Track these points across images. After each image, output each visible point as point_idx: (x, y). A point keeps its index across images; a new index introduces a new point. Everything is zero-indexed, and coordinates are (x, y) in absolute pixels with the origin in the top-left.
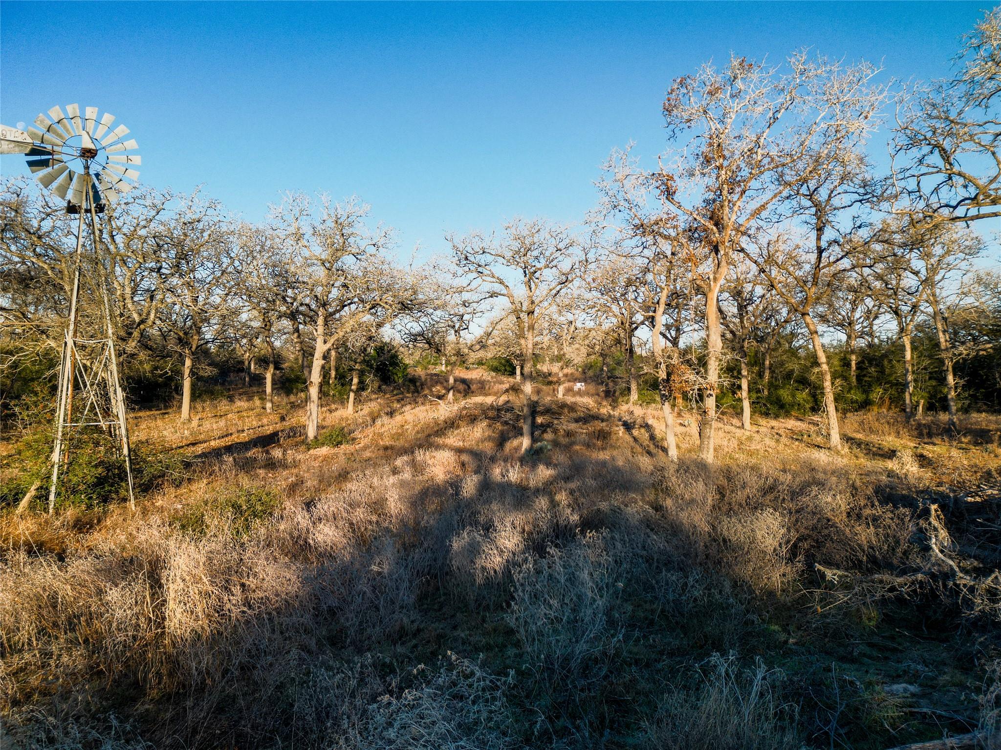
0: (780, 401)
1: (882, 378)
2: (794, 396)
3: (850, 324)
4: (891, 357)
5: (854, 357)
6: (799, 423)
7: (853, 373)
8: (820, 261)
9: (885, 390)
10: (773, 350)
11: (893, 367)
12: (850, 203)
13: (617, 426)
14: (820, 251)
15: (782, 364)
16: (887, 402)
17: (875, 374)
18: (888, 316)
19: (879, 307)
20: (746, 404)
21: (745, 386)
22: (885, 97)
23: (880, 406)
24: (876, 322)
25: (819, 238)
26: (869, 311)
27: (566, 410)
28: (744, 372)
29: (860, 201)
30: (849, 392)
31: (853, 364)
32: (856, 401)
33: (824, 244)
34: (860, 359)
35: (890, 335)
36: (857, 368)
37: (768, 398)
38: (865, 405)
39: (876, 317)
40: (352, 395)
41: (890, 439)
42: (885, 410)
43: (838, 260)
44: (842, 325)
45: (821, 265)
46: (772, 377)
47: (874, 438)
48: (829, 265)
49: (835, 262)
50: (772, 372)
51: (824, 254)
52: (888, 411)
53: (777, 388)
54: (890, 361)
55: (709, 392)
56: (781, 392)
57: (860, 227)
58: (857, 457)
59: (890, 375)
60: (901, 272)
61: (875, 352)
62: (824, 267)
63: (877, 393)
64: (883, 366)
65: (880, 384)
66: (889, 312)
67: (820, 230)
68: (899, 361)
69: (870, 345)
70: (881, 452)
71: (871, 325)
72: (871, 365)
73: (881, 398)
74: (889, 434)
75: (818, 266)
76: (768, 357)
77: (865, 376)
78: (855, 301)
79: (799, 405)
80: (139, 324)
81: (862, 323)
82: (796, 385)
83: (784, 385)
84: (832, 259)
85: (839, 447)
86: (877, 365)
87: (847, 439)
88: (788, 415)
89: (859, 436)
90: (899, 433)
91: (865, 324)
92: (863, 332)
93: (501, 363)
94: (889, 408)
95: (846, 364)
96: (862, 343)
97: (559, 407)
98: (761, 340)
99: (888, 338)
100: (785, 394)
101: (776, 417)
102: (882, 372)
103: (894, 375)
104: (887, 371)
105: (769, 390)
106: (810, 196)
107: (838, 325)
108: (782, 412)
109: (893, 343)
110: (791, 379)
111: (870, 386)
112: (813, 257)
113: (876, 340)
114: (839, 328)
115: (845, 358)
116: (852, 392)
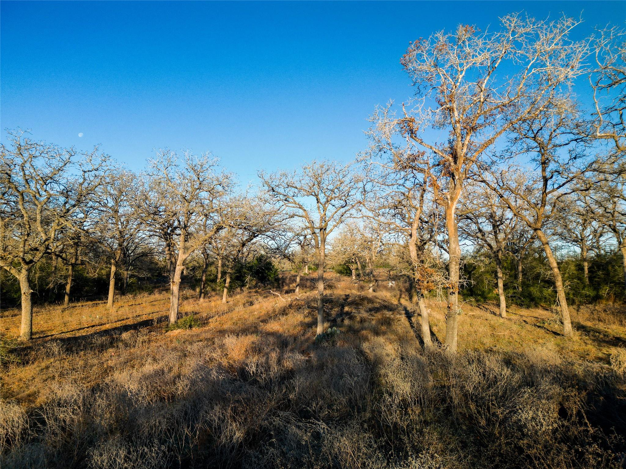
0: (531, 295)
1: (608, 279)
2: (541, 292)
3: (582, 240)
4: (614, 263)
5: (586, 264)
6: (545, 312)
7: (586, 276)
8: (546, 188)
9: (610, 287)
10: (525, 258)
11: (615, 270)
12: (567, 142)
13: (401, 314)
14: (546, 180)
15: (532, 268)
16: (613, 297)
17: (603, 276)
18: (611, 235)
19: (603, 228)
20: (502, 298)
21: (501, 285)
22: (587, 50)
23: (607, 300)
24: (602, 239)
25: (544, 170)
26: (596, 231)
27: (366, 302)
28: (500, 275)
29: (576, 140)
30: (583, 289)
31: (586, 268)
32: (589, 296)
33: (548, 175)
34: (590, 265)
35: (613, 248)
36: (589, 272)
37: (522, 294)
38: (596, 299)
39: (601, 235)
40: (225, 290)
41: (614, 327)
42: (611, 303)
43: (560, 187)
44: (576, 241)
45: (547, 191)
46: (524, 278)
47: (601, 326)
48: (553, 190)
49: (558, 188)
50: (524, 274)
51: (549, 182)
52: (613, 303)
53: (528, 286)
54: (613, 266)
55: (451, 290)
56: (532, 289)
57: (575, 158)
58: (586, 343)
59: (614, 276)
60: (616, 199)
61: (602, 260)
62: (550, 192)
63: (605, 291)
64: (608, 270)
65: (607, 284)
66: (610, 232)
67: (544, 164)
68: (619, 267)
69: (598, 256)
70: (607, 339)
71: (598, 242)
72: (599, 269)
73: (608, 294)
74: (614, 323)
75: (545, 191)
76: (520, 264)
77: (595, 277)
78: (584, 224)
79: (545, 298)
80: (45, 241)
81: (592, 239)
82: (542, 284)
83: (534, 283)
84: (556, 186)
85: (572, 334)
86: (603, 270)
87: (579, 327)
88: (536, 306)
89: (589, 324)
90: (622, 321)
91: (594, 241)
92: (593, 246)
93: (344, 268)
94: (615, 301)
95: (580, 268)
96: (592, 254)
97: (361, 299)
98: (515, 251)
99: (611, 250)
100: (535, 291)
101: (528, 307)
102: (608, 274)
103: (617, 277)
104: (612, 274)
105: (522, 287)
106: (534, 138)
107: (574, 241)
108: (532, 304)
109: (615, 254)
110: (538, 279)
111: (599, 284)
112: (541, 185)
113: (602, 252)
114: (575, 243)
115: (580, 265)
116: (586, 289)
